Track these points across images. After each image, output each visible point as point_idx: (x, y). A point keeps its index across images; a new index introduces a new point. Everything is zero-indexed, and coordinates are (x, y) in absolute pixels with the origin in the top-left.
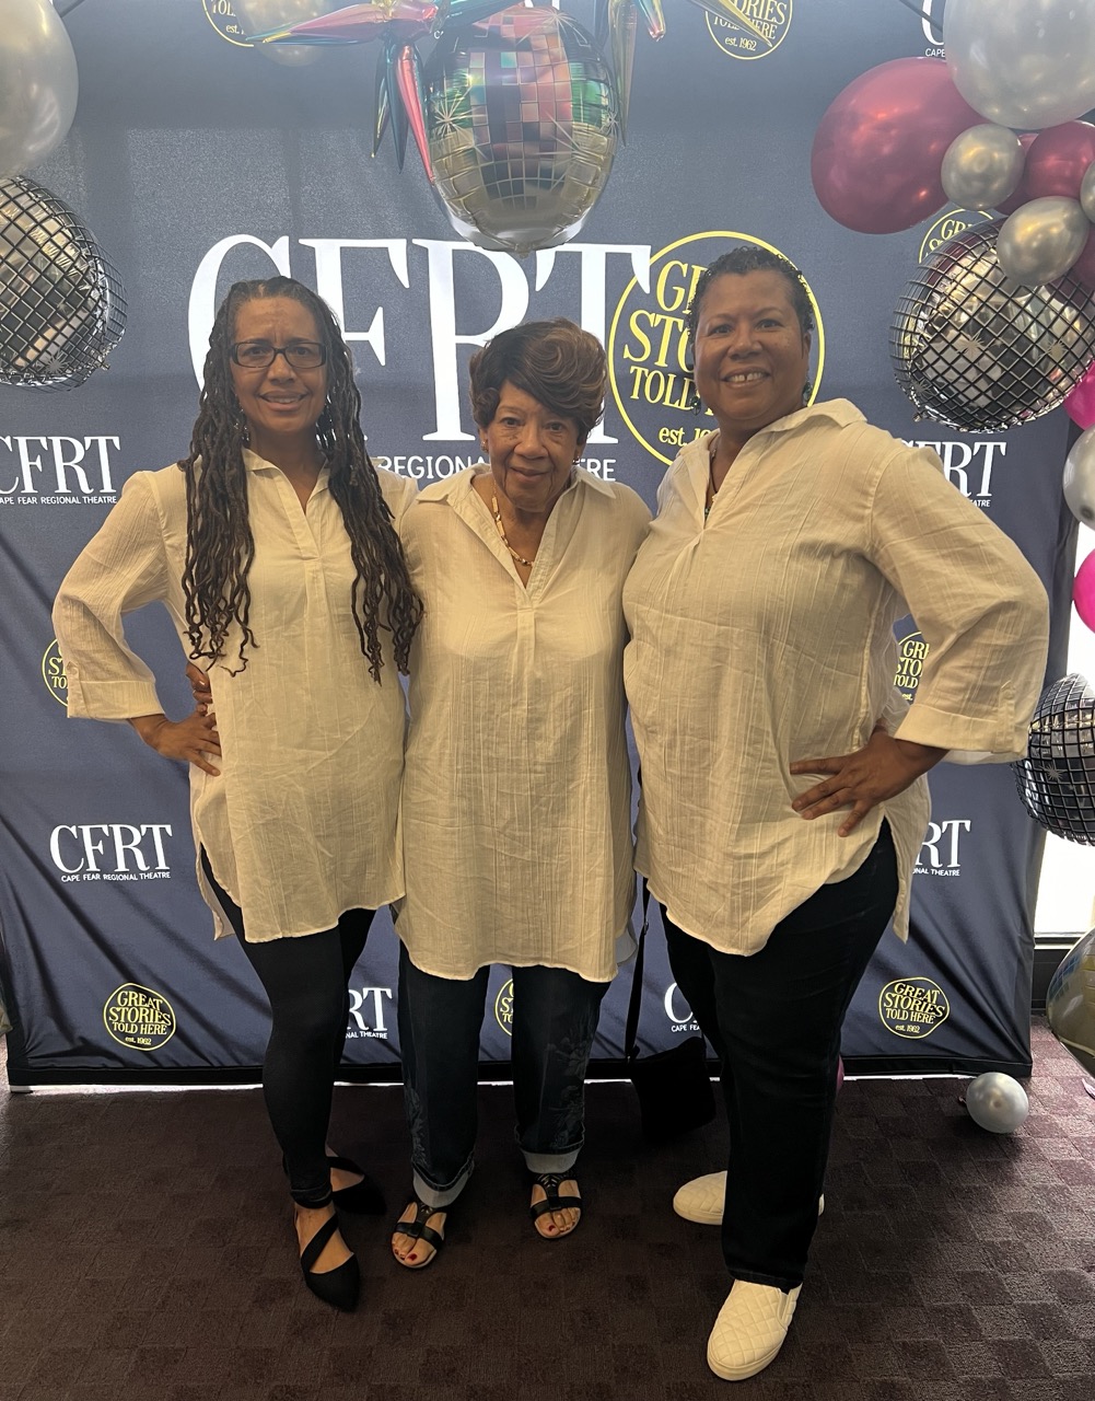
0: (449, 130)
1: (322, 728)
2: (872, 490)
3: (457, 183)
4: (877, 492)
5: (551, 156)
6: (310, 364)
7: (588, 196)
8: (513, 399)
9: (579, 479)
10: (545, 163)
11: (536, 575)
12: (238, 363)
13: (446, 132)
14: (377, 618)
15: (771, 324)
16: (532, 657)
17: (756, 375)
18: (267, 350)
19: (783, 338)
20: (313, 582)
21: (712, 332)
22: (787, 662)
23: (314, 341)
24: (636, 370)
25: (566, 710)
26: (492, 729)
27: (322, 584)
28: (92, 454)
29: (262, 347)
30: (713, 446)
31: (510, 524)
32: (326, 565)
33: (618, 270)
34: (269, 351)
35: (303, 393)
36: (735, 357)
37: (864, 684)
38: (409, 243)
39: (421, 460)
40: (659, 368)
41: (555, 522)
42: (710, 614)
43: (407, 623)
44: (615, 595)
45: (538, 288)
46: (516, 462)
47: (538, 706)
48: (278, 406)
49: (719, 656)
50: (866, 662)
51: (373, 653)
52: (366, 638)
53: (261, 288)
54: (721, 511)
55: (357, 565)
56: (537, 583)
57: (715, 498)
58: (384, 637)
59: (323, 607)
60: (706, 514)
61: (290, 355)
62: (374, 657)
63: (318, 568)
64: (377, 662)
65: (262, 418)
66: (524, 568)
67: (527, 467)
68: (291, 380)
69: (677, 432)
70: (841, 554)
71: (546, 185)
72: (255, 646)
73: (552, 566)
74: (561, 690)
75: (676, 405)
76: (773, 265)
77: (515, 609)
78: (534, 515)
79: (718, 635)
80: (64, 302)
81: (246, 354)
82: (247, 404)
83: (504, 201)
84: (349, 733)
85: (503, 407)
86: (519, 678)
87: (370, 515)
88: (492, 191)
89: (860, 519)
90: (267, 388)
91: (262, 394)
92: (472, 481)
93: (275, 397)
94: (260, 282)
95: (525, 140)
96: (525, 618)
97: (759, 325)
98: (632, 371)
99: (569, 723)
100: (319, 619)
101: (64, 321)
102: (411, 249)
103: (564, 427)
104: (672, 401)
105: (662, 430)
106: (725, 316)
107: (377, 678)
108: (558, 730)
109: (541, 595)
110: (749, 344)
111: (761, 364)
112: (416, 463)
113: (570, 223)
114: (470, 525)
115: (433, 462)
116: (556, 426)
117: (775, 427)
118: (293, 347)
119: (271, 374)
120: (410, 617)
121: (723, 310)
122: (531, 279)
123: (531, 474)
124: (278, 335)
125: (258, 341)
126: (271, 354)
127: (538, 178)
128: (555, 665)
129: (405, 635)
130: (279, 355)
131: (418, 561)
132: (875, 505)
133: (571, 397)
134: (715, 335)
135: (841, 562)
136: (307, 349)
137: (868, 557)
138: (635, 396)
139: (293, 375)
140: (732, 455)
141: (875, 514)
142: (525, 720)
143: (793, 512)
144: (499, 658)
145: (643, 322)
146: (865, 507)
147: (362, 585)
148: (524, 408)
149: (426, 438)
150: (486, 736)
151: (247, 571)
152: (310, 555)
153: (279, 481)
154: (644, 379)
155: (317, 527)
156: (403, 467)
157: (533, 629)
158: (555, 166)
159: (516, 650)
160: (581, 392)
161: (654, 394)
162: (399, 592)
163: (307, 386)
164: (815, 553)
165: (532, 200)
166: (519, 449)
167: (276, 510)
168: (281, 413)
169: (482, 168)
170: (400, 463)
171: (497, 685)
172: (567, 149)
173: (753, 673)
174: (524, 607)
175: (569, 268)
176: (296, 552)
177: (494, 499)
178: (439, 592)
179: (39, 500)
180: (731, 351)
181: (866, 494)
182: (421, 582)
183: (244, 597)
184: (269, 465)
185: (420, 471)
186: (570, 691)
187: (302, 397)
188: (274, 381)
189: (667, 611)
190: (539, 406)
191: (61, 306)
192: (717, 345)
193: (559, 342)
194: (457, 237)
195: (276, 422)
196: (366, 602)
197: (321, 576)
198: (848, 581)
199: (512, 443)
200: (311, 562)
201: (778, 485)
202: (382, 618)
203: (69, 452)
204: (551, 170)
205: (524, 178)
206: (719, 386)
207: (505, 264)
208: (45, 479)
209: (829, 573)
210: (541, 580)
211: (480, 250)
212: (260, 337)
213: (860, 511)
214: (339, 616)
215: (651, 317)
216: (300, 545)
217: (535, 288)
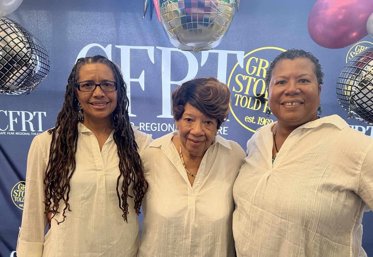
0: (168, 3)
1: (98, 244)
2: (361, 162)
3: (171, 24)
4: (364, 163)
5: (209, 14)
6: (111, 90)
7: (223, 30)
8: (190, 110)
9: (216, 142)
10: (206, 16)
11: (197, 181)
12: (79, 90)
13: (167, 4)
14: (128, 193)
15: (304, 81)
16: (194, 218)
17: (297, 103)
18: (92, 85)
19: (310, 87)
20: (100, 181)
21: (277, 83)
22: (316, 241)
23: (112, 81)
24: (237, 95)
25: (208, 242)
26: (175, 249)
27: (104, 182)
28: (36, 118)
29: (90, 84)
30: (274, 130)
31: (186, 159)
32: (107, 173)
33: (232, 60)
34: (94, 85)
35: (108, 101)
36: (287, 95)
37: (351, 250)
38: (155, 48)
39: (156, 124)
40: (246, 95)
41: (206, 159)
42: (277, 212)
43: (141, 193)
44: (230, 190)
45: (202, 65)
46: (190, 137)
47: (195, 240)
48: (97, 107)
49: (281, 234)
50: (351, 239)
51: (125, 208)
52: (122, 201)
53: (90, 60)
54: (280, 161)
55: (121, 170)
56: (197, 185)
57: (277, 154)
58: (130, 202)
59: (103, 191)
60: (273, 161)
61: (102, 87)
62: (125, 210)
63: (103, 174)
64: (126, 212)
65: (90, 111)
66: (192, 177)
67: (195, 139)
68: (103, 97)
69: (252, 118)
70: (343, 191)
71: (206, 25)
72: (70, 210)
73: (204, 177)
74: (206, 233)
75: (252, 108)
76: (306, 56)
77: (187, 195)
78: (196, 157)
79: (281, 223)
80: (17, 64)
81: (84, 86)
82: (83, 106)
83: (189, 30)
84: (111, 245)
85: (186, 114)
86: (187, 227)
87: (129, 148)
88: (184, 27)
89: (354, 175)
90: (93, 100)
91: (90, 102)
92: (172, 139)
93: (96, 104)
94: (89, 58)
95: (198, 7)
96: (191, 200)
97: (299, 81)
98: (235, 96)
99: (209, 248)
100: (101, 196)
101: (16, 71)
102: (156, 50)
103: (212, 123)
104: (250, 107)
105: (246, 117)
106: (284, 77)
107: (126, 219)
108: (204, 251)
109: (199, 189)
110: (295, 89)
111: (300, 98)
112: (154, 126)
113: (215, 40)
114: (170, 159)
115: (160, 125)
116: (208, 122)
117: (306, 126)
118: (104, 83)
119: (94, 95)
120: (142, 190)
121: (282, 75)
122: (199, 62)
123: (197, 142)
124: (97, 78)
125: (89, 81)
126: (94, 87)
127: (203, 22)
128: (204, 222)
129: (139, 197)
130: (98, 87)
131: (148, 170)
132: (362, 169)
133: (216, 111)
134: (278, 85)
135: (344, 194)
136: (109, 84)
137: (357, 192)
138: (236, 105)
139: (104, 95)
140: (285, 136)
141: (362, 174)
142: (190, 246)
143: (318, 168)
144: (179, 218)
145: (240, 79)
146: (356, 169)
147: (122, 179)
148: (195, 115)
149: (158, 117)
150: (172, 252)
151: (70, 177)
152: (100, 169)
153: (92, 137)
154: (240, 99)
155: (105, 157)
156: (149, 127)
157: (194, 206)
158: (210, 17)
159: (187, 214)
160: (220, 109)
161: (243, 104)
162: (138, 180)
163: (110, 99)
164: (330, 189)
165: (200, 31)
166: (192, 132)
167: (88, 149)
168: (99, 110)
169: (181, 18)
170: (148, 125)
171: (178, 229)
172: (215, 11)
173: (299, 245)
174: (191, 195)
175: (213, 59)
176: (94, 168)
177: (180, 148)
178: (155, 185)
179: (15, 134)
180: (286, 92)
181: (357, 163)
182: (149, 178)
183: (68, 188)
184: (88, 130)
185: (155, 128)
186: (210, 234)
187: (107, 103)
188: (96, 97)
189: (255, 205)
190: (202, 114)
191: (15, 65)
192: (280, 89)
193: (212, 88)
194: (172, 46)
195: (96, 113)
196: (123, 186)
197: (104, 178)
198: (347, 203)
199: (189, 129)
200: (101, 172)
201: (309, 154)
202: (130, 192)
203: (27, 117)
204: (209, 19)
205: (197, 22)
206: (279, 107)
207: (190, 56)
208: (18, 126)
209: (337, 199)
210: (199, 183)
211: (180, 51)
212: (89, 79)
213: (354, 171)
214: (111, 194)
215: (244, 77)
216: (96, 165)
217: (200, 65)
